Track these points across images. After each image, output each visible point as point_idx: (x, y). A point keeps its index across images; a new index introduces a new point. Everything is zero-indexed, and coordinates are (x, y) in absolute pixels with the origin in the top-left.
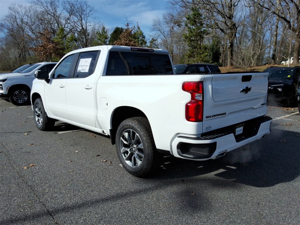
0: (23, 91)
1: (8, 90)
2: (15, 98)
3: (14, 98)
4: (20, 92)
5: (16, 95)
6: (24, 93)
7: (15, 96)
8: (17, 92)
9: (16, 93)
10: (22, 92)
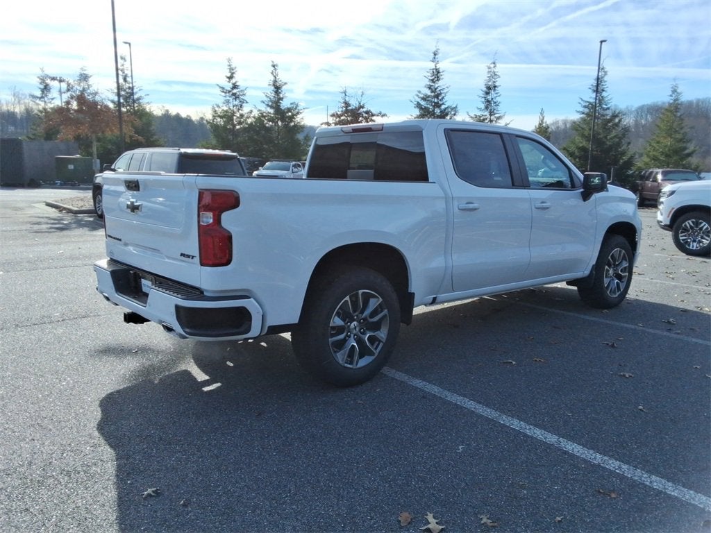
0: (704, 223)
1: (670, 216)
2: (682, 236)
3: (680, 235)
4: (697, 224)
5: (685, 230)
6: (705, 228)
7: (684, 232)
8: (689, 223)
9: (688, 225)
10: (701, 223)
